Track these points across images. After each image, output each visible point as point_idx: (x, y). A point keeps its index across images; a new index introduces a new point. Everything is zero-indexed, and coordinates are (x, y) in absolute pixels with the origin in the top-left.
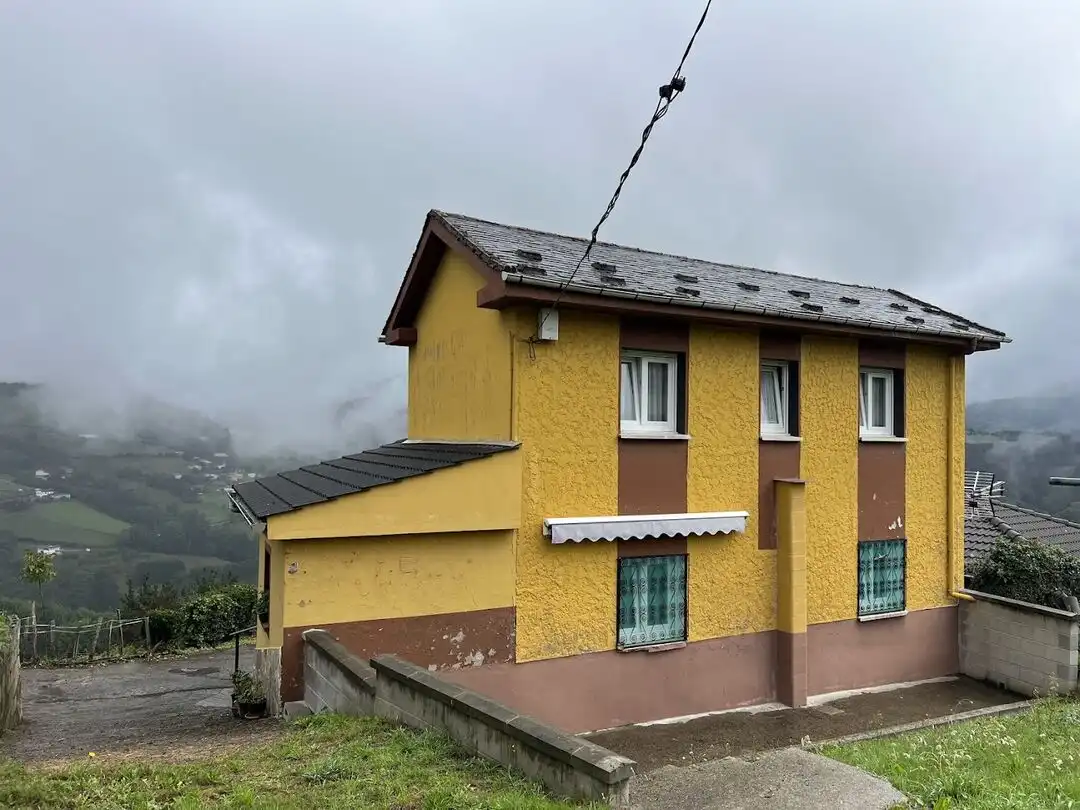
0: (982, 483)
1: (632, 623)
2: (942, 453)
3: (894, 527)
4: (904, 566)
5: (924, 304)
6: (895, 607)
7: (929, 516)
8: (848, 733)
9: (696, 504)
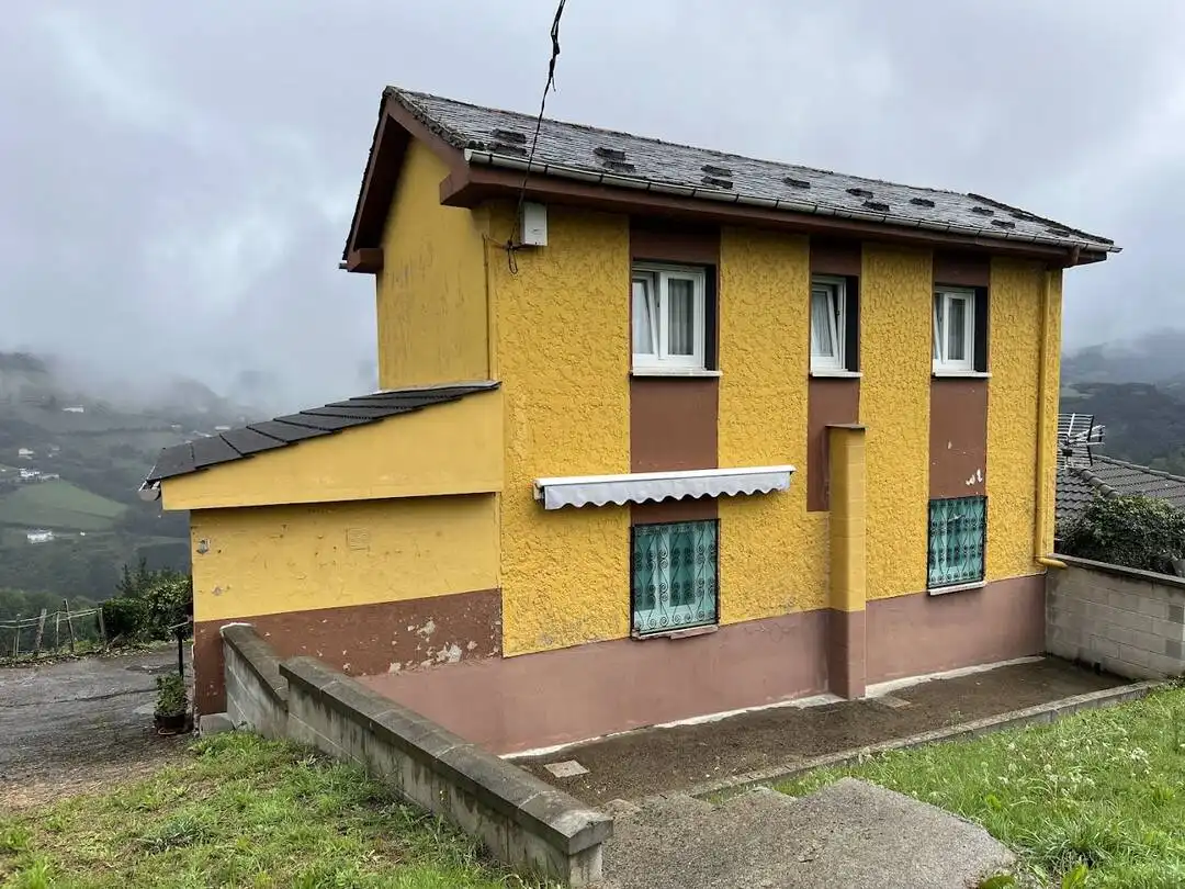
0: (1078, 427)
1: (651, 603)
2: (1032, 391)
3: (972, 481)
4: (983, 527)
5: (1013, 210)
6: (972, 577)
7: (1014, 467)
8: (916, 731)
9: (729, 457)
